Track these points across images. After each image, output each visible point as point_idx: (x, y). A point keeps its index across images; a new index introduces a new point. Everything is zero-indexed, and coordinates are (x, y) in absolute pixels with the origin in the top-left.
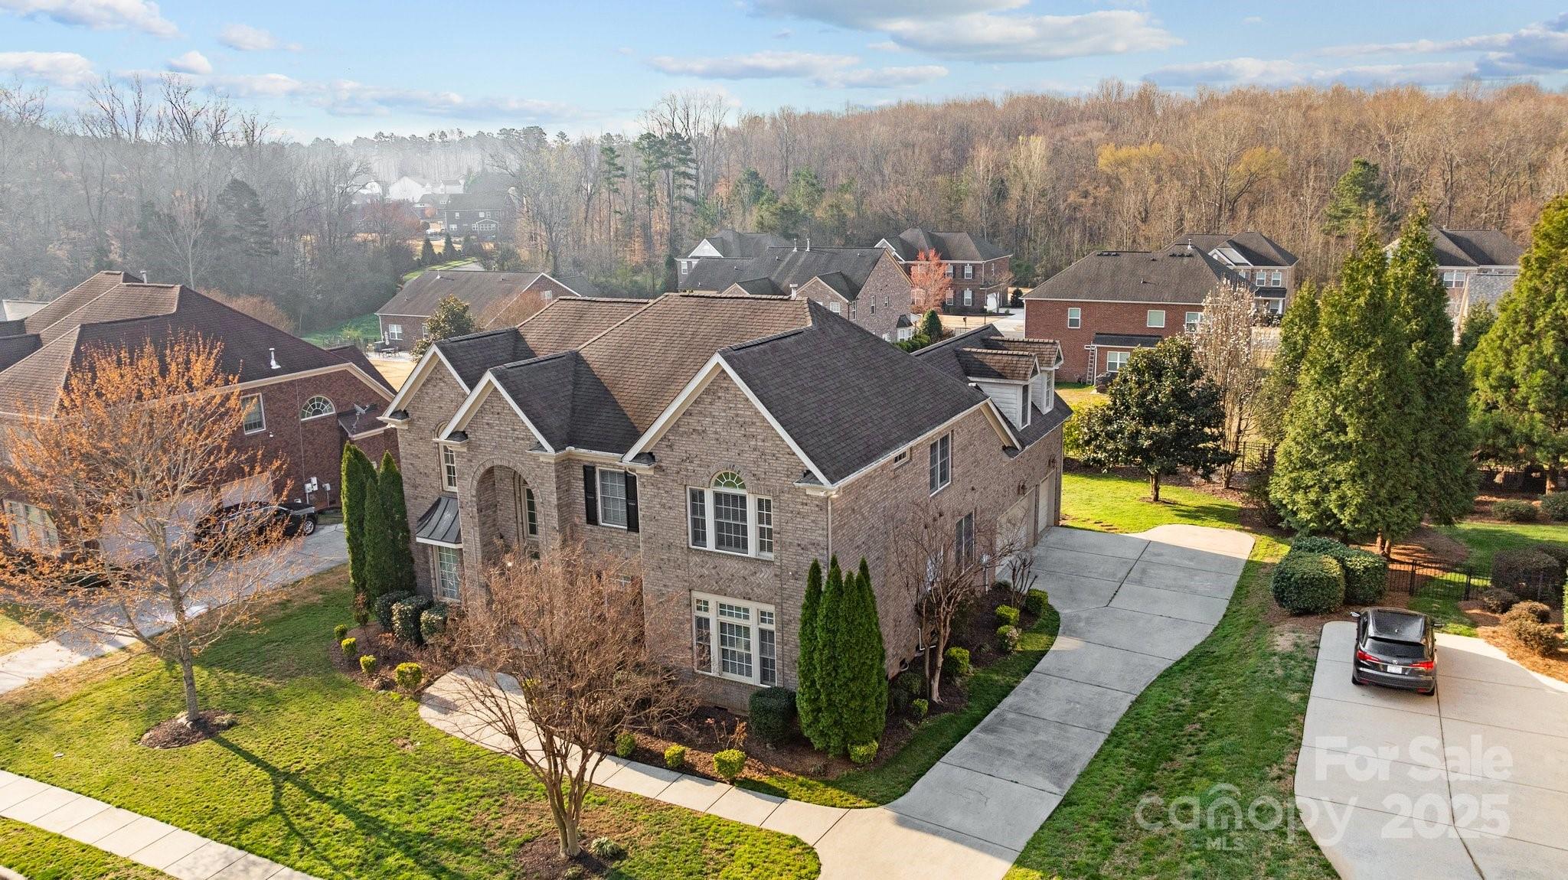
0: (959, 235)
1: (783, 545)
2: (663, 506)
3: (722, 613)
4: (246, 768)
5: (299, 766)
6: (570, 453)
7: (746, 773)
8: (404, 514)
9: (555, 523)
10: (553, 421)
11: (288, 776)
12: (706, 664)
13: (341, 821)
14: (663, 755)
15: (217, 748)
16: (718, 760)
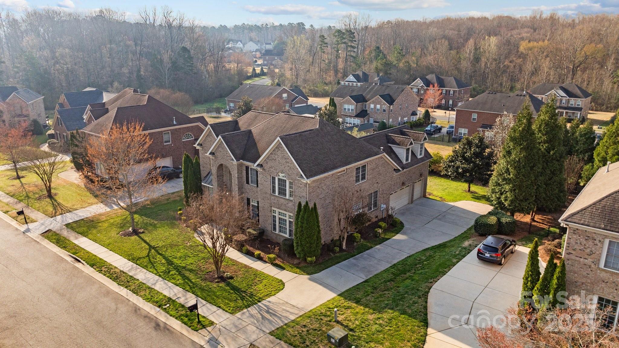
0: (450, 78)
1: (295, 196)
2: (265, 181)
3: (280, 215)
4: (144, 244)
5: (158, 246)
6: (241, 162)
7: (277, 262)
8: (200, 175)
9: (237, 183)
10: (238, 152)
11: (154, 248)
12: (275, 229)
13: (164, 261)
14: (254, 254)
15: (138, 238)
16: (268, 257)
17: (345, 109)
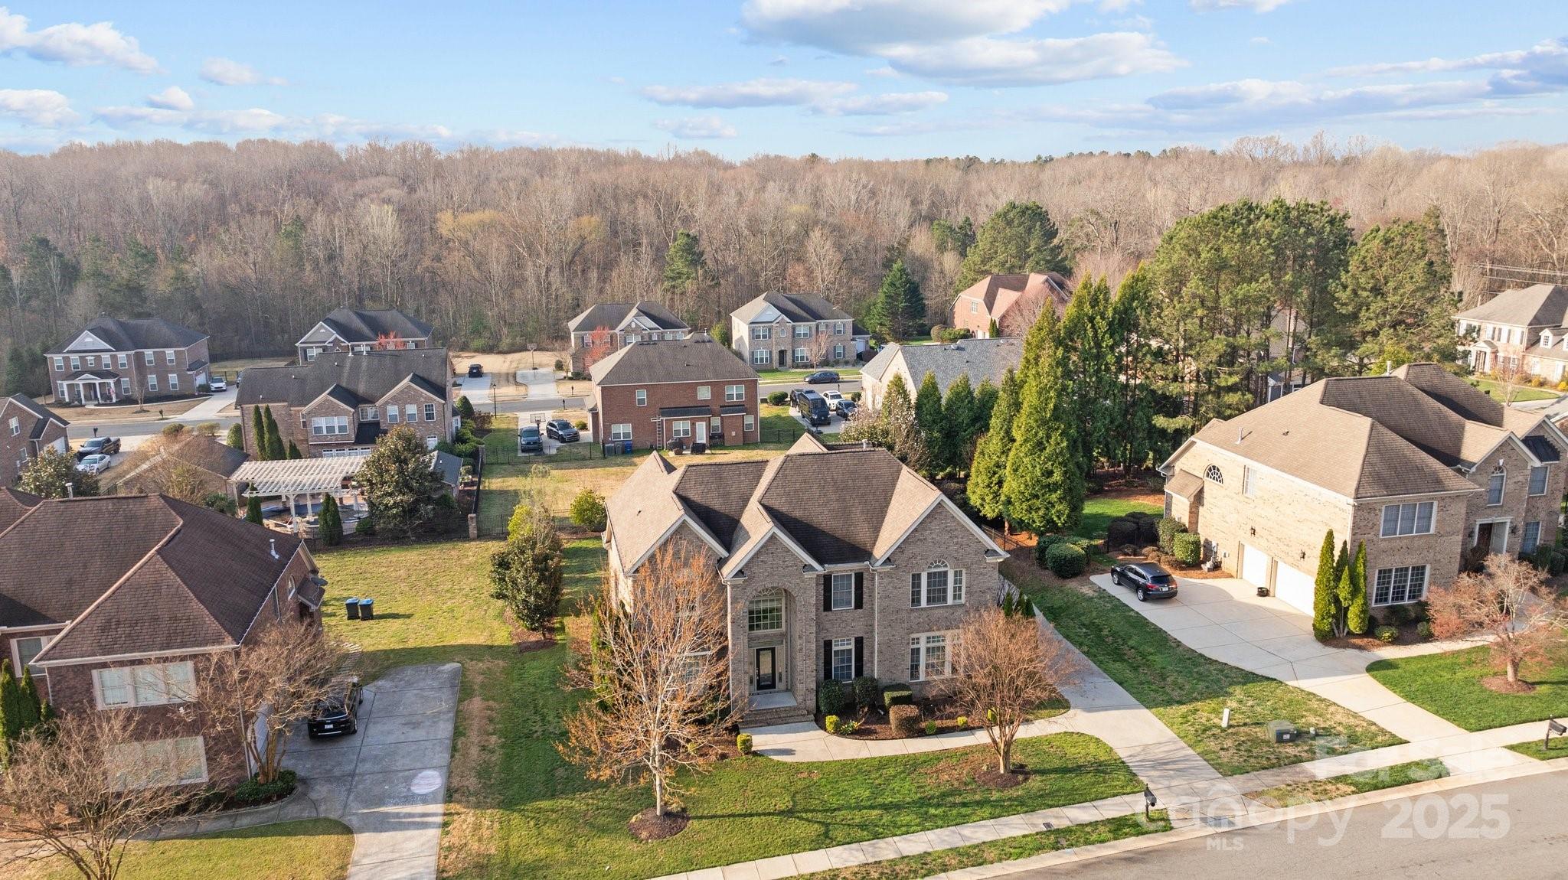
1: (971, 593)
2: (895, 588)
3: (929, 642)
9: (813, 616)
12: (914, 675)
14: (957, 726)
17: (318, 430)
